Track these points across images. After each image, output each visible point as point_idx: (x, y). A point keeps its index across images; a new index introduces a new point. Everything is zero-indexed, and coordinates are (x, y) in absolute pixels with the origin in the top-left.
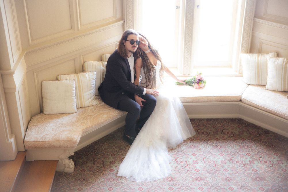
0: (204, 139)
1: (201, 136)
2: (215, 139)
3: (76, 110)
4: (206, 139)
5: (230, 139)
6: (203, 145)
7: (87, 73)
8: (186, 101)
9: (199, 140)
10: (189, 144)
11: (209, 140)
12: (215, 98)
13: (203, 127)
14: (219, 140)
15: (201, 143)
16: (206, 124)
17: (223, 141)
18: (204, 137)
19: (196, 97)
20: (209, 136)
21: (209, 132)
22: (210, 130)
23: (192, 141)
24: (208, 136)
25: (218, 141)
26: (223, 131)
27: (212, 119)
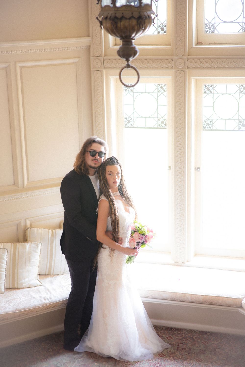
0: (180, 357)
1: (178, 352)
2: (196, 360)
3: (4, 291)
4: (183, 358)
5: (219, 363)
6: (173, 365)
7: (29, 243)
8: (161, 297)
9: (173, 357)
10: (155, 360)
11: (186, 359)
12: (203, 297)
13: (189, 341)
14: (202, 361)
15: (173, 361)
16: (196, 338)
17: (206, 363)
18: (182, 354)
19: (176, 293)
20: (190, 355)
21: (194, 349)
22: (196, 346)
23: (161, 357)
24: (189, 353)
25: (198, 362)
26: (215, 350)
27: (209, 332)
